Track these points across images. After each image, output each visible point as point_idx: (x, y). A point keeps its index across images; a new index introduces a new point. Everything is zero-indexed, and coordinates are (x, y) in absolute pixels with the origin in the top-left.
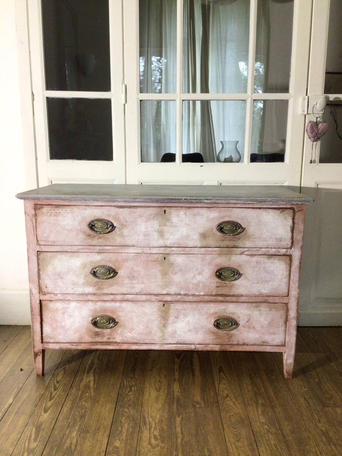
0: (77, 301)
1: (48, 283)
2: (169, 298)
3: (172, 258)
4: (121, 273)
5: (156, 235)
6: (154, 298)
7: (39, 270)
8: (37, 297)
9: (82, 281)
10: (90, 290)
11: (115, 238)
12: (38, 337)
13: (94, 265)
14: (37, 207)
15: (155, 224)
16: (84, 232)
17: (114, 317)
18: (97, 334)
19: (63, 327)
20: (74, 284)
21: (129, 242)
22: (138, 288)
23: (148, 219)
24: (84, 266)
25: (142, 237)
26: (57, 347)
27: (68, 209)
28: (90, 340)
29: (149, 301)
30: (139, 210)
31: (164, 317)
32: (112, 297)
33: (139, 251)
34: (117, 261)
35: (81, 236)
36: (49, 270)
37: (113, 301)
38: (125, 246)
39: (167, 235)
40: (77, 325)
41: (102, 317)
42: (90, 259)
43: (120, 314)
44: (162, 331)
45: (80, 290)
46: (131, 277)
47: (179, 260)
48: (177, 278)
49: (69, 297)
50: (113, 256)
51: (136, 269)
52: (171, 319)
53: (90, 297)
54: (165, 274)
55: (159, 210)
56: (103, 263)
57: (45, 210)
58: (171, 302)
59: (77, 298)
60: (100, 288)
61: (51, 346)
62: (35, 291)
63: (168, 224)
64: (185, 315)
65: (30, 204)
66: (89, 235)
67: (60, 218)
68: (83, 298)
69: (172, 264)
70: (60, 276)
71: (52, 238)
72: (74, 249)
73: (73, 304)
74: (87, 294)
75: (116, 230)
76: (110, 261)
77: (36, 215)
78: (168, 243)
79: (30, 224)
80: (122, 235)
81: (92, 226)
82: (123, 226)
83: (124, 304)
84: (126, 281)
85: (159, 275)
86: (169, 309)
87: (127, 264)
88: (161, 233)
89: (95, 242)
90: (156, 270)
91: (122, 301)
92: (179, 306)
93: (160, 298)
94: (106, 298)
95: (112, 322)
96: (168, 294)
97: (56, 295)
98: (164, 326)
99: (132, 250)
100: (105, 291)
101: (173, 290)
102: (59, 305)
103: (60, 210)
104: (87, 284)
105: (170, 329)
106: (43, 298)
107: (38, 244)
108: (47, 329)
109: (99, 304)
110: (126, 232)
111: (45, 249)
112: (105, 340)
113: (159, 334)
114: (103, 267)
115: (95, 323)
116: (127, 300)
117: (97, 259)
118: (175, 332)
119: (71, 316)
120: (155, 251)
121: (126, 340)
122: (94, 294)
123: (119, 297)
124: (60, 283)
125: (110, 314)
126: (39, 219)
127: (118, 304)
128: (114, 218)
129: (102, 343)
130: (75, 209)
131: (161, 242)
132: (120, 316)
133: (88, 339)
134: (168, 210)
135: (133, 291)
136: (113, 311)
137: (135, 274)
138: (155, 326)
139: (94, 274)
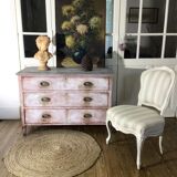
7: (23, 99)
8: (23, 108)
10: (41, 105)
12: (23, 122)
17: (50, 114)
18: (44, 120)
23: (61, 82)
24: (39, 97)
25: (58, 88)
28: (42, 122)
31: (67, 114)
38: (53, 90)
41: (46, 115)
45: (38, 105)
51: (57, 98)
57: (25, 79)
58: (69, 109)
60: (44, 105)
66: (40, 87)
67: (30, 81)
69: (69, 96)
73: (36, 110)
75: (50, 85)
77: (22, 80)
81: (41, 84)
85: (65, 100)
87: (54, 97)
88: (65, 86)
92: (72, 111)
93: (65, 108)
94: (47, 108)
97: (30, 107)
99: (55, 92)
101: (70, 105)
102: (31, 111)
105: (69, 118)
108: (27, 119)
109: (44, 110)
110: (53, 86)
112: (47, 122)
113: (65, 120)
114: (46, 98)
115: (43, 117)
116: (54, 109)
123: (51, 108)
131: (65, 89)
139: (42, 100)
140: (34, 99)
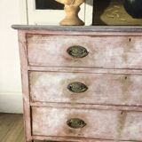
0: (57, 108)
1: (36, 94)
2: (127, 108)
3: (132, 78)
4: (90, 88)
5: (120, 59)
6: (114, 108)
7: (29, 85)
8: (28, 104)
9: (61, 93)
10: (67, 100)
11: (88, 61)
12: (29, 132)
13: (70, 82)
14: (27, 36)
15: (120, 50)
16: (63, 57)
17: (84, 120)
18: (71, 131)
19: (46, 126)
20: (55, 95)
21: (98, 64)
22: (103, 99)
23: (116, 47)
24: (63, 83)
25: (109, 61)
26: (42, 139)
27: (52, 38)
28: (65, 135)
29: (111, 109)
30: (109, 39)
31: (122, 121)
32: (82, 106)
33: (106, 71)
34: (88, 79)
35: (61, 59)
36: (37, 84)
37: (83, 108)
38: (95, 68)
39: (130, 59)
40: (56, 124)
41: (75, 119)
42: (67, 77)
43: (88, 118)
44: (119, 131)
45: (59, 100)
46: (98, 92)
47: (138, 79)
48: (135, 93)
49: (51, 105)
50: (85, 76)
51: (102, 85)
52: (127, 123)
53: (66, 105)
54: (125, 90)
55: (125, 38)
56: (77, 81)
57: (34, 38)
58: (128, 111)
59: (57, 105)
60: (74, 99)
61: (38, 138)
62: (27, 100)
63: (132, 50)
64: (138, 121)
65: (23, 33)
66: (67, 59)
67: (45, 45)
68: (62, 105)
69: (132, 82)
70: (45, 89)
71: (40, 60)
72: (56, 69)
73: (54, 110)
74: (64, 103)
75: (89, 55)
76: (83, 79)
77: (27, 42)
78: (130, 66)
79: (23, 50)
80: (93, 59)
81: (70, 51)
82: (94, 51)
83: (91, 111)
84: (94, 94)
85: (120, 91)
86: (126, 116)
87: (96, 82)
88: (125, 58)
89: (72, 64)
90: (118, 87)
91: (89, 109)
92: (134, 115)
93: (120, 108)
94: (78, 106)
95: (82, 123)
96: (126, 105)
97: (42, 102)
98: (121, 128)
99: (100, 71)
100: (78, 101)
101: (130, 102)
102: (44, 110)
103: (46, 39)
104: (64, 95)
105: (125, 130)
106: (32, 104)
107: (29, 65)
108: (35, 126)
109: (73, 110)
110: (96, 56)
111: (34, 69)
112: (76, 135)
113: (117, 133)
114: (77, 83)
115: (69, 124)
116: (94, 109)
117: (73, 77)
118: (129, 132)
119: (52, 118)
120: (118, 72)
121: (91, 136)
122: (69, 103)
123: (88, 106)
124: (44, 93)
125: (81, 118)
126: (29, 45)
127: (87, 111)
128: (87, 45)
129: (74, 138)
130: (57, 38)
131: (124, 65)
132: (89, 120)
133: (64, 134)
134: (132, 38)
135: (99, 102)
136: (83, 116)
137: (102, 90)
138: (114, 127)
139: (70, 88)
140: (52, 85)
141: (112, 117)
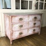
1: (13, 29)
2: (29, 28)
4: (23, 26)
9: (18, 28)
14: (12, 17)
15: (28, 18)
24: (18, 26)
25: (26, 20)
28: (19, 37)
36: (13, 27)
42: (19, 24)
47: (30, 23)
50: (22, 24)
51: (25, 25)
61: (13, 39)
62: (11, 31)
64: (30, 30)
66: (19, 21)
68: (18, 31)
72: (17, 23)
82: (24, 19)
88: (28, 19)
90: (27, 25)
97: (14, 31)
103: (15, 17)
107: (12, 23)
109: (20, 31)
112: (21, 36)
116: (24, 30)
119: (16, 34)
121: (23, 35)
124: (15, 29)
126: (12, 19)
135: (25, 28)
136: (22, 32)
141: (27, 30)
